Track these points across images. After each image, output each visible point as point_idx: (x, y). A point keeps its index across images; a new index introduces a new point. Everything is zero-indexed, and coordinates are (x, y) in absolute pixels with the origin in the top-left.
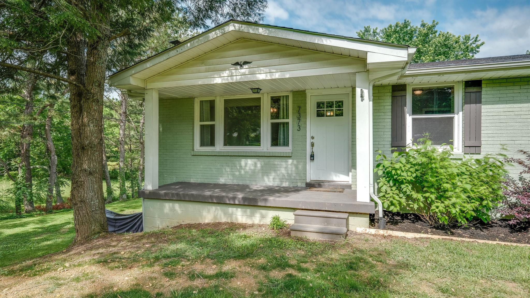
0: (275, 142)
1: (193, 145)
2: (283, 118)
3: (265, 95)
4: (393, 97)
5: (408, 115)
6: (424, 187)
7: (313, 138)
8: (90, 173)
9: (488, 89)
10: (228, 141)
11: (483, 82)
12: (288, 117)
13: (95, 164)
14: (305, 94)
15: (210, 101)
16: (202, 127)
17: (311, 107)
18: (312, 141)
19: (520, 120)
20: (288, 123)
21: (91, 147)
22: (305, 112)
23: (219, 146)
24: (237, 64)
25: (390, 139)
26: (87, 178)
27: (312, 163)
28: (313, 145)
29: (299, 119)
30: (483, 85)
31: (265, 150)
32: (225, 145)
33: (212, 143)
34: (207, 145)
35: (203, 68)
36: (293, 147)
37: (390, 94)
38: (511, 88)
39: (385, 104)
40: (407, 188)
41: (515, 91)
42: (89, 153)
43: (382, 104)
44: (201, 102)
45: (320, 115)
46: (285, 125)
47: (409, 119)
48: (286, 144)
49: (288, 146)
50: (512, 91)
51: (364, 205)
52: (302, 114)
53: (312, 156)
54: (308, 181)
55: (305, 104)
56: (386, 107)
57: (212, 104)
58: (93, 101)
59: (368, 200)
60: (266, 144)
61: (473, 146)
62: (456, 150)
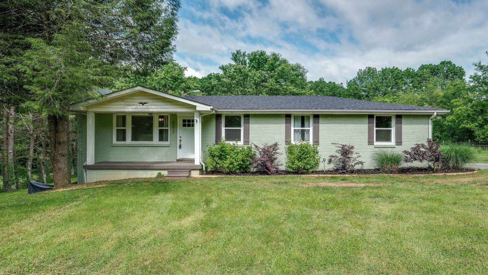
0: (161, 139)
1: (112, 141)
2: (166, 127)
3: (156, 115)
4: (216, 119)
5: (223, 127)
6: (222, 158)
7: (181, 137)
8: (63, 156)
9: (252, 118)
10: (134, 138)
11: (250, 115)
12: (168, 127)
13: (65, 151)
14: (177, 116)
15: (123, 116)
16: (117, 130)
17: (180, 122)
18: (180, 138)
19: (263, 131)
20: (168, 130)
21: (64, 143)
22: (177, 125)
23: (129, 141)
24: (141, 103)
25: (215, 138)
26: (61, 158)
27: (180, 150)
28: (180, 141)
29: (173, 128)
30: (250, 117)
31: (155, 143)
32: (132, 140)
33: (124, 139)
34: (120, 140)
35: (123, 103)
36: (170, 142)
37: (215, 118)
38: (259, 118)
39: (213, 122)
40: (216, 159)
41: (261, 120)
42: (63, 146)
43: (212, 122)
44: (117, 116)
45: (184, 125)
46: (167, 131)
47: (223, 129)
48: (167, 140)
49: (168, 141)
50: (260, 120)
51: (197, 166)
52: (175, 126)
53: (180, 147)
54: (178, 158)
55: (177, 120)
56: (213, 124)
57: (124, 118)
58: (65, 120)
59: (199, 164)
60: (156, 140)
61: (247, 142)
62: (241, 143)
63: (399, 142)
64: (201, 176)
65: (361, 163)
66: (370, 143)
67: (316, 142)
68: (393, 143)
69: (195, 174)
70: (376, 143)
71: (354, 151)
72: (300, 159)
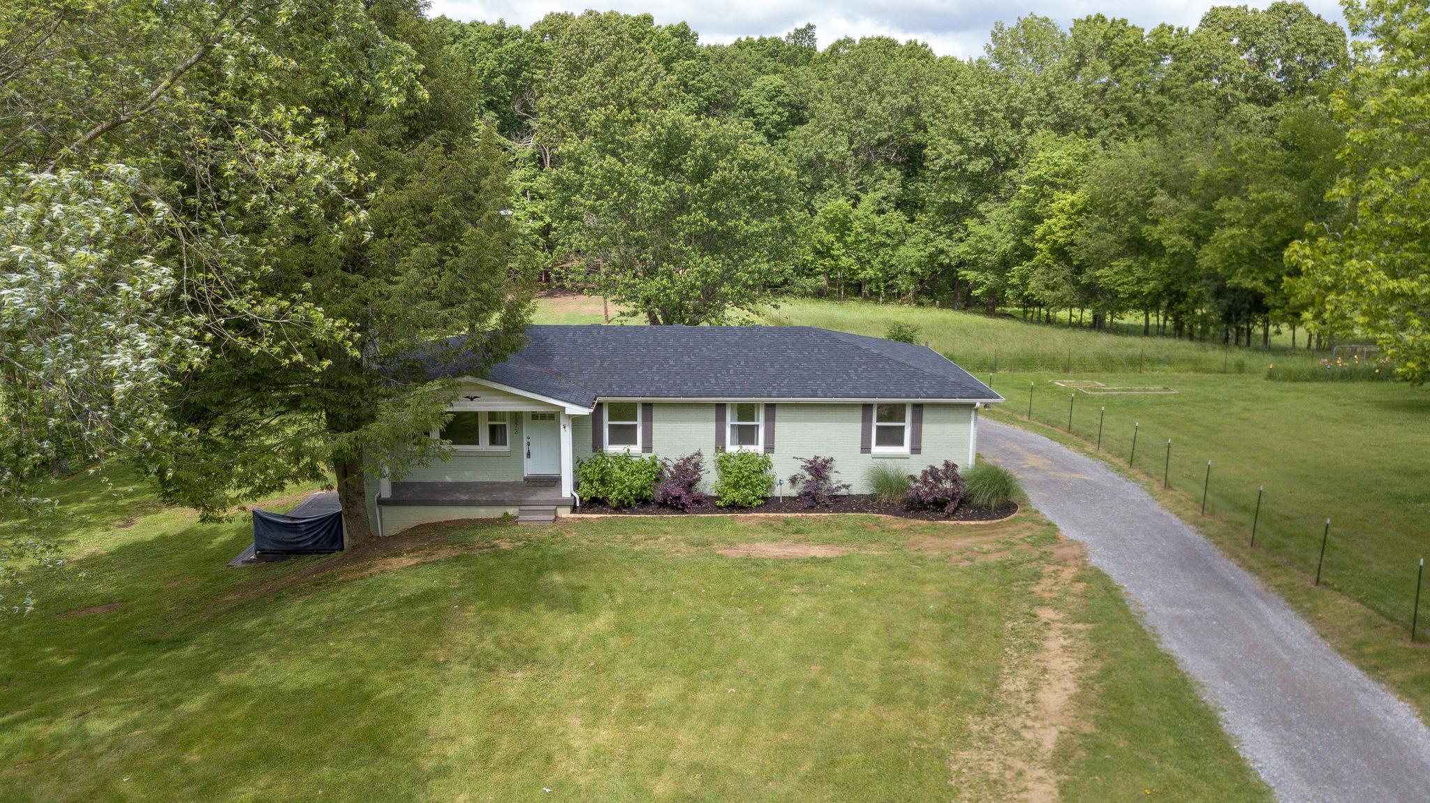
0: (493, 441)
2: (501, 421)
5: (605, 422)
7: (530, 439)
9: (657, 410)
11: (653, 404)
12: (505, 421)
18: (528, 441)
19: (676, 430)
20: (505, 426)
25: (592, 441)
27: (529, 459)
28: (529, 444)
29: (516, 423)
30: (653, 407)
31: (485, 450)
36: (511, 446)
41: (673, 410)
46: (503, 427)
47: (606, 425)
49: (505, 444)
50: (671, 409)
51: (567, 500)
53: (529, 455)
59: (569, 496)
60: (484, 444)
61: (647, 447)
62: (636, 449)
63: (916, 449)
64: (573, 516)
65: (847, 487)
66: (866, 449)
67: (770, 448)
68: (905, 449)
69: (565, 513)
70: (876, 449)
71: (837, 465)
72: (736, 485)
